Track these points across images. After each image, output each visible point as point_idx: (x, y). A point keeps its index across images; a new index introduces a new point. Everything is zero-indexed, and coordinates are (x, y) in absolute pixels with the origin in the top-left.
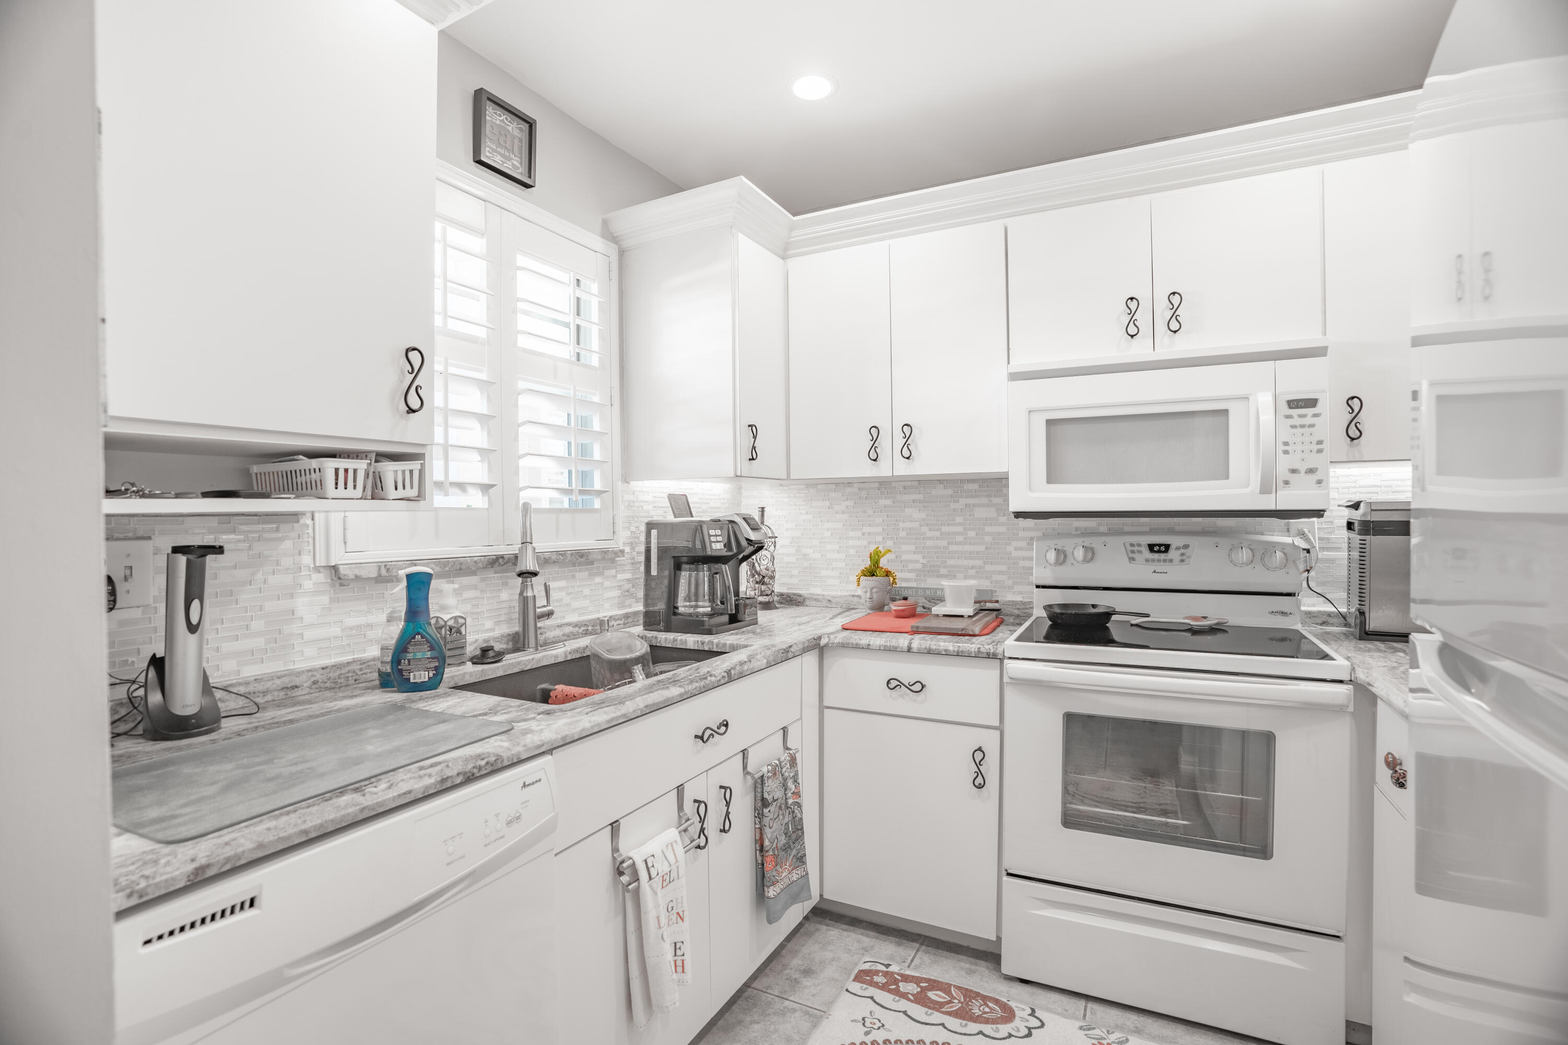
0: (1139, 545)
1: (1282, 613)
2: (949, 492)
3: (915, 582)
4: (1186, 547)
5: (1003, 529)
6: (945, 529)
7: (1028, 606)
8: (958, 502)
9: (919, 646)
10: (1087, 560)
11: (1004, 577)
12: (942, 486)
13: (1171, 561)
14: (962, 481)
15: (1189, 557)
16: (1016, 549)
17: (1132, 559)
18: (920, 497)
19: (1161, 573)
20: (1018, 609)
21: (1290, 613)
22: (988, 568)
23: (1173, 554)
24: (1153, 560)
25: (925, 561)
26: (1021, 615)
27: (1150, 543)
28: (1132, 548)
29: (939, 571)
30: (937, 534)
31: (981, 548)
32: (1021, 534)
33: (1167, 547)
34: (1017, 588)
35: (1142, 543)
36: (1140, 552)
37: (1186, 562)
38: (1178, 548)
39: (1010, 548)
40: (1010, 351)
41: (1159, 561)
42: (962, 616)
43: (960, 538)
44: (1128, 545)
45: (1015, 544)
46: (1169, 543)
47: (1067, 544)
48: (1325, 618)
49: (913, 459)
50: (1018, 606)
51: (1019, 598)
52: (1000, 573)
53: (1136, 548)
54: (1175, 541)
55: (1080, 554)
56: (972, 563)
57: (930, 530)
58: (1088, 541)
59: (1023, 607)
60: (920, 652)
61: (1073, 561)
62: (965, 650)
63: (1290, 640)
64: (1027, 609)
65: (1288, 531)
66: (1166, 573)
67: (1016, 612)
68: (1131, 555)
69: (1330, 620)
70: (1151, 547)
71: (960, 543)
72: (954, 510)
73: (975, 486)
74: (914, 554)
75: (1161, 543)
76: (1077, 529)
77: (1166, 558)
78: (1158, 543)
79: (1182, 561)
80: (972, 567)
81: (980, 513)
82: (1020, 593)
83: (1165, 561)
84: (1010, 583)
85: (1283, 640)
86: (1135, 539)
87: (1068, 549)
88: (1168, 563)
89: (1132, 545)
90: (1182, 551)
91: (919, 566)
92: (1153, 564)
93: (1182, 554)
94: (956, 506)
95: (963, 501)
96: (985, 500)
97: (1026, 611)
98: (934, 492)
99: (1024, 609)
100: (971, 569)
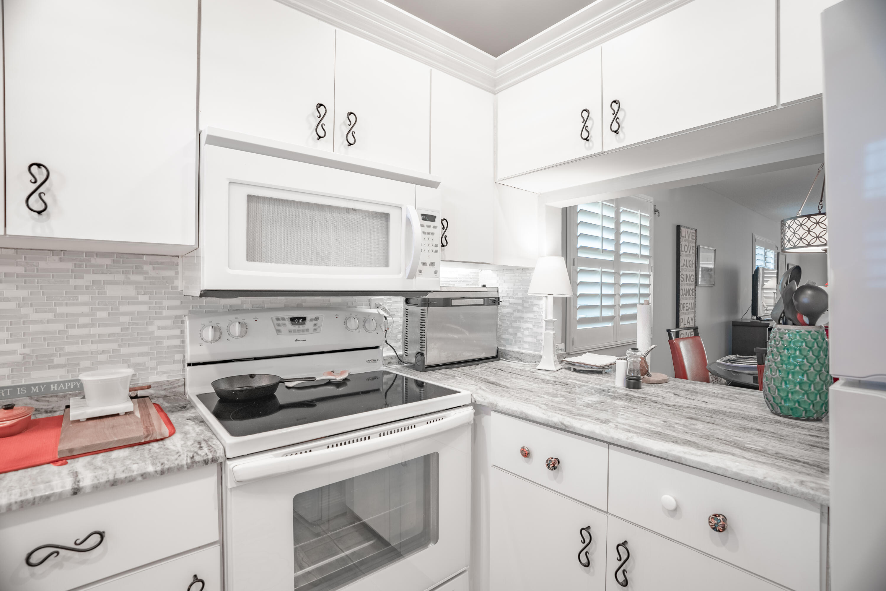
0: (283, 319)
1: (373, 360)
2: (70, 266)
3: (8, 378)
4: (317, 318)
5: (144, 308)
6: (60, 310)
7: (176, 385)
8: (82, 277)
9: (96, 482)
10: (243, 335)
11: (146, 359)
12: (56, 258)
13: (307, 330)
14: (89, 254)
15: (319, 327)
16: (160, 328)
17: (278, 331)
18: (20, 270)
19: (301, 341)
20: (165, 389)
21: (378, 360)
22: (124, 350)
23: (309, 325)
24: (294, 331)
25: (27, 351)
26: (168, 395)
27: (291, 317)
28: (278, 322)
29: (52, 361)
30: (50, 316)
31: (117, 330)
32: (165, 313)
33: (304, 319)
34: (161, 368)
35: (286, 317)
36: (284, 325)
37: (318, 331)
38: (312, 320)
39: (150, 328)
40: (200, 114)
41: (299, 331)
42: (118, 415)
43: (83, 320)
44: (274, 319)
45: (158, 323)
46: (305, 316)
47: (222, 322)
48: (390, 360)
49: (48, 216)
50: (164, 387)
51: (163, 378)
52: (140, 354)
53: (281, 322)
54: (309, 315)
55: (236, 329)
56: (101, 347)
57: (36, 311)
58: (241, 317)
59: (170, 386)
60: (96, 488)
61: (229, 337)
62: (172, 465)
63: (377, 378)
64: (175, 388)
65: (370, 305)
66: (305, 340)
67: (163, 393)
68: (278, 328)
69: (393, 361)
70: (292, 319)
71: (85, 326)
72: (76, 287)
73: (108, 261)
74: (7, 342)
75: (300, 316)
76: (223, 307)
77: (304, 328)
78: (297, 316)
79: (315, 330)
80: (103, 352)
81: (111, 291)
82: (164, 373)
83: (303, 331)
84: (153, 364)
85: (374, 378)
86: (280, 314)
87: (223, 325)
88: (305, 333)
89: (278, 319)
90: (315, 322)
91: (18, 358)
92: (295, 334)
93: (315, 325)
94: (79, 282)
95: (89, 278)
96: (120, 277)
97: (174, 390)
98: (42, 265)
99: (171, 388)
100: (100, 354)
